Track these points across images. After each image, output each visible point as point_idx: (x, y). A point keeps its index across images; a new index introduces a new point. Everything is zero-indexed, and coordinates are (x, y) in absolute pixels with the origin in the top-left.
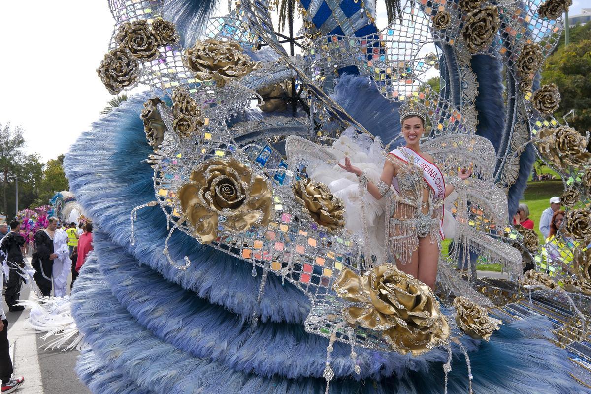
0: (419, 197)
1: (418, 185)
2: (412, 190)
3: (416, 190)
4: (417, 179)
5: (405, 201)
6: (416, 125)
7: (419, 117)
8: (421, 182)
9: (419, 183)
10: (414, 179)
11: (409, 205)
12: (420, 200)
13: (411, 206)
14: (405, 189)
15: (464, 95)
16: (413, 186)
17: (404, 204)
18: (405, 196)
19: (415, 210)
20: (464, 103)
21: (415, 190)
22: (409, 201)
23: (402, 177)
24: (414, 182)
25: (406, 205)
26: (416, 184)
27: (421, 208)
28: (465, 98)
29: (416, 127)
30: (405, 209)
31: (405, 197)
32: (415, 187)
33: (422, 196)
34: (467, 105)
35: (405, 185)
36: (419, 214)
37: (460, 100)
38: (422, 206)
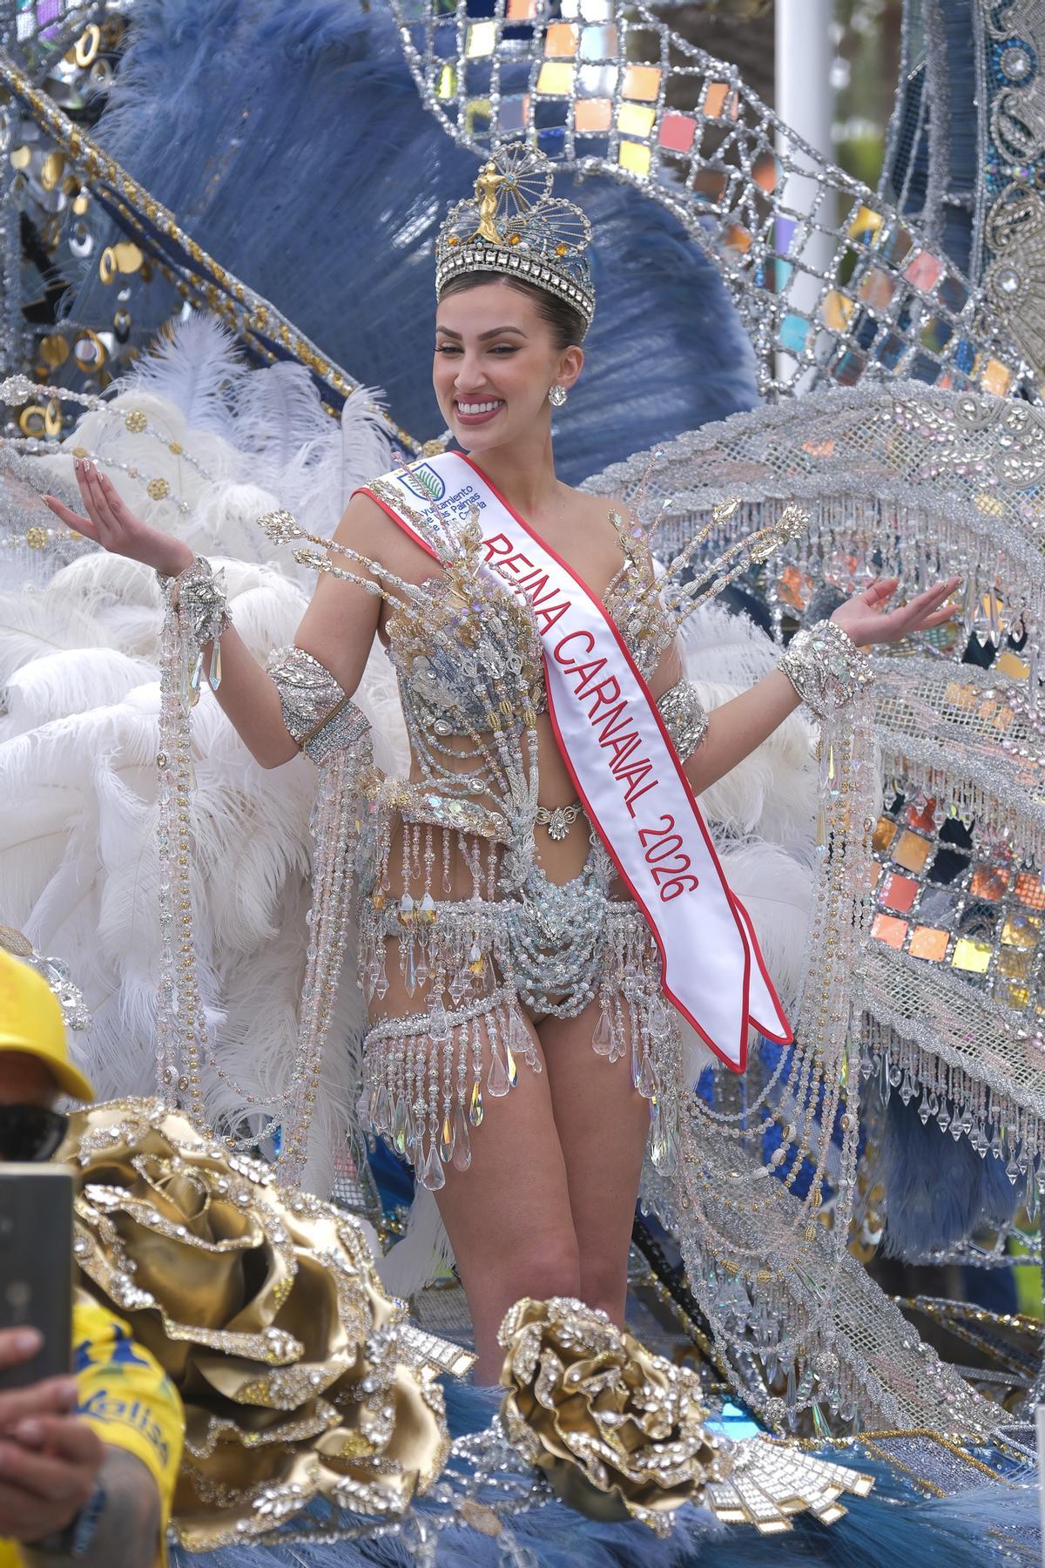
0: (517, 780)
1: (507, 706)
2: (476, 737)
3: (499, 734)
4: (494, 671)
5: (427, 808)
6: (489, 334)
7: (519, 283)
8: (523, 685)
9: (515, 695)
10: (481, 669)
11: (455, 833)
12: (526, 794)
13: (470, 837)
14: (431, 729)
15: (1006, 125)
16: (476, 709)
17: (423, 826)
18: (433, 770)
19: (493, 859)
20: (999, 180)
21: (488, 734)
22: (456, 807)
23: (412, 656)
24: (480, 689)
25: (438, 830)
26: (495, 698)
27: (530, 845)
28: (1008, 145)
29: (498, 347)
30: (429, 855)
31: (431, 781)
32: (493, 718)
33: (534, 771)
34: (1021, 193)
35: (432, 708)
36: (522, 878)
37: (974, 157)
38: (542, 828)
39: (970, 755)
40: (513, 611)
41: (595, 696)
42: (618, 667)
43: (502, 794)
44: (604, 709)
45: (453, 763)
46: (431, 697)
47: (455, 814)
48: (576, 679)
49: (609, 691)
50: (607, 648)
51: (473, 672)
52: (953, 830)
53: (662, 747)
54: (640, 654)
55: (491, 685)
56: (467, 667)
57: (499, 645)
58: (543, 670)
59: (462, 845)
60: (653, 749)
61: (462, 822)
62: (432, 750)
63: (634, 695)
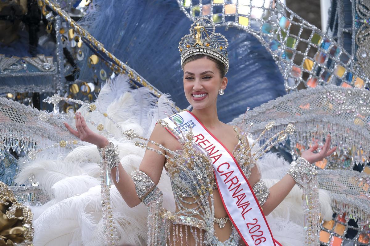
0: (208, 210)
1: (203, 187)
2: (194, 197)
3: (201, 196)
4: (199, 177)
5: (180, 220)
6: (204, 73)
7: (210, 58)
8: (208, 180)
9: (206, 184)
10: (195, 176)
11: (189, 227)
12: (211, 214)
13: (194, 228)
14: (181, 196)
15: (361, 7)
16: (194, 189)
17: (179, 225)
18: (182, 208)
19: (201, 235)
20: (360, 24)
21: (198, 196)
22: (189, 219)
23: (174, 173)
24: (195, 182)
25: (184, 226)
26: (199, 185)
27: (213, 230)
28: (361, 13)
29: (206, 76)
30: (181, 234)
31: (182, 212)
32: (199, 191)
33: (213, 207)
35: (181, 189)
36: (211, 240)
37: (352, 17)
38: (216, 225)
39: (355, 199)
40: (204, 158)
41: (230, 182)
42: (237, 173)
43: (203, 214)
44: (233, 186)
45: (189, 206)
46: (180, 186)
47: (188, 221)
48: (224, 177)
49: (235, 181)
50: (234, 167)
51: (192, 177)
52: (352, 222)
53: (252, 198)
54: (244, 170)
55: (198, 181)
56: (190, 175)
57: (200, 168)
58: (214, 176)
59: (192, 231)
60: (250, 198)
61: (191, 223)
62: (182, 202)
63: (243, 182)
